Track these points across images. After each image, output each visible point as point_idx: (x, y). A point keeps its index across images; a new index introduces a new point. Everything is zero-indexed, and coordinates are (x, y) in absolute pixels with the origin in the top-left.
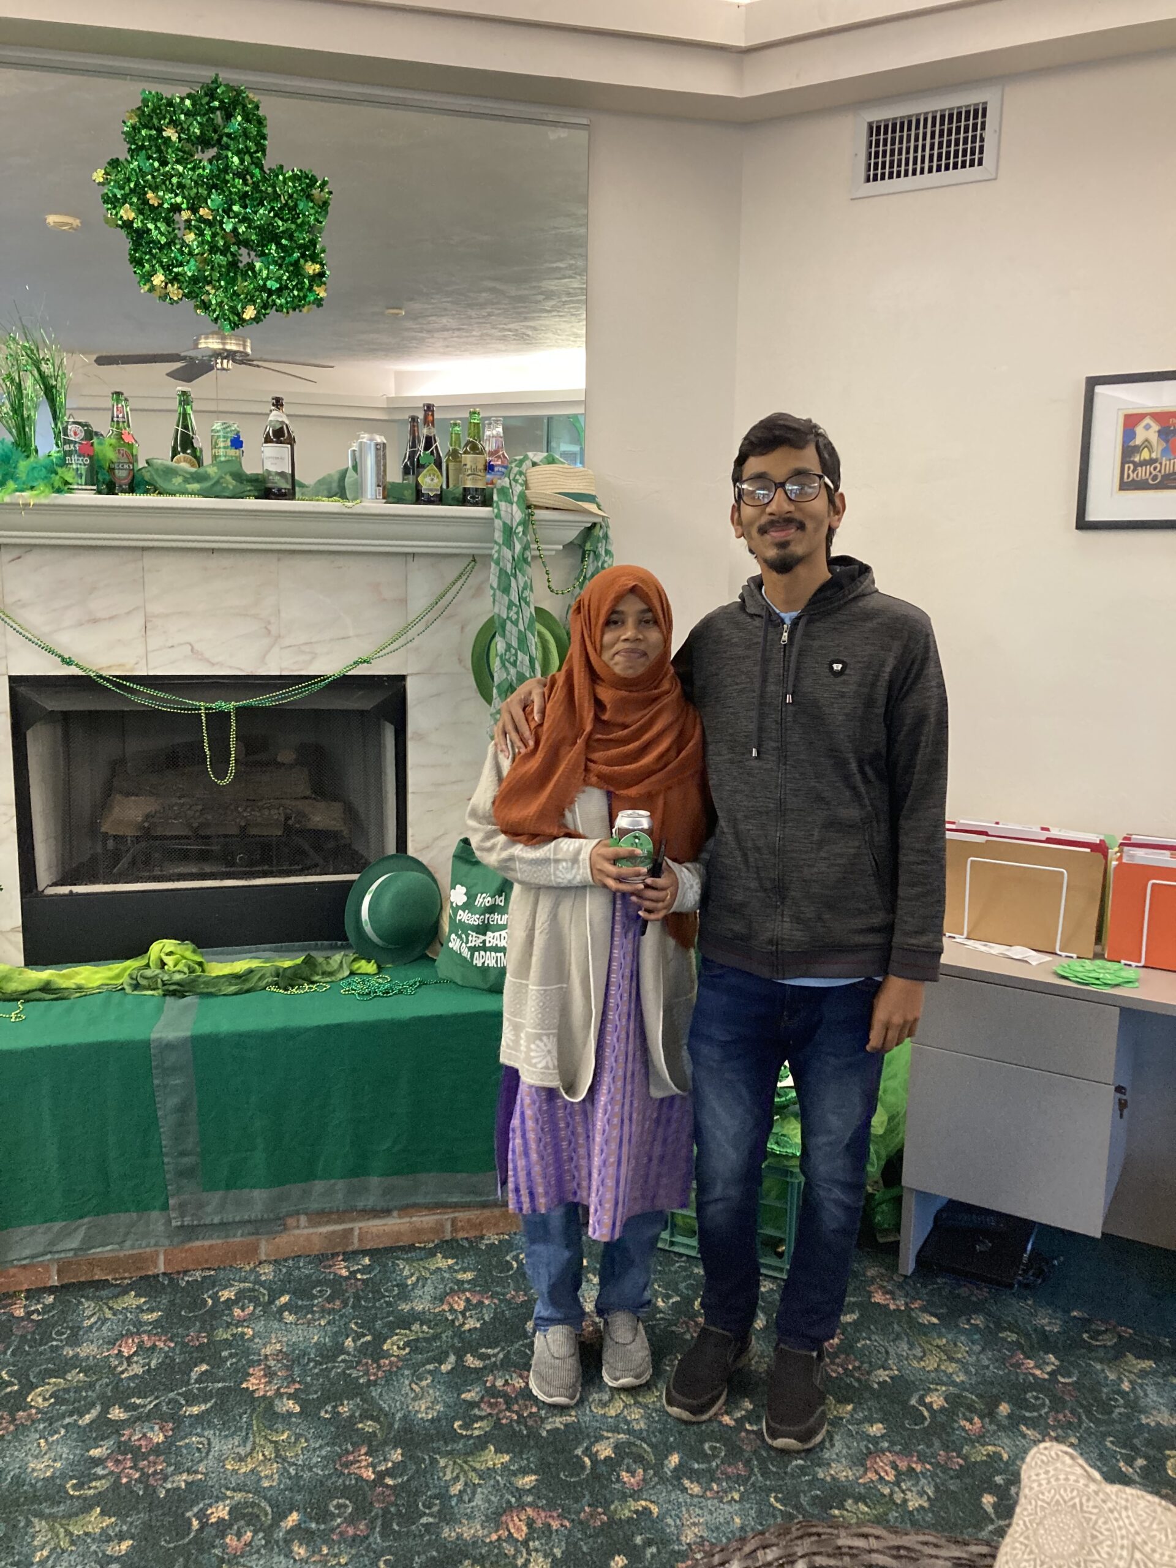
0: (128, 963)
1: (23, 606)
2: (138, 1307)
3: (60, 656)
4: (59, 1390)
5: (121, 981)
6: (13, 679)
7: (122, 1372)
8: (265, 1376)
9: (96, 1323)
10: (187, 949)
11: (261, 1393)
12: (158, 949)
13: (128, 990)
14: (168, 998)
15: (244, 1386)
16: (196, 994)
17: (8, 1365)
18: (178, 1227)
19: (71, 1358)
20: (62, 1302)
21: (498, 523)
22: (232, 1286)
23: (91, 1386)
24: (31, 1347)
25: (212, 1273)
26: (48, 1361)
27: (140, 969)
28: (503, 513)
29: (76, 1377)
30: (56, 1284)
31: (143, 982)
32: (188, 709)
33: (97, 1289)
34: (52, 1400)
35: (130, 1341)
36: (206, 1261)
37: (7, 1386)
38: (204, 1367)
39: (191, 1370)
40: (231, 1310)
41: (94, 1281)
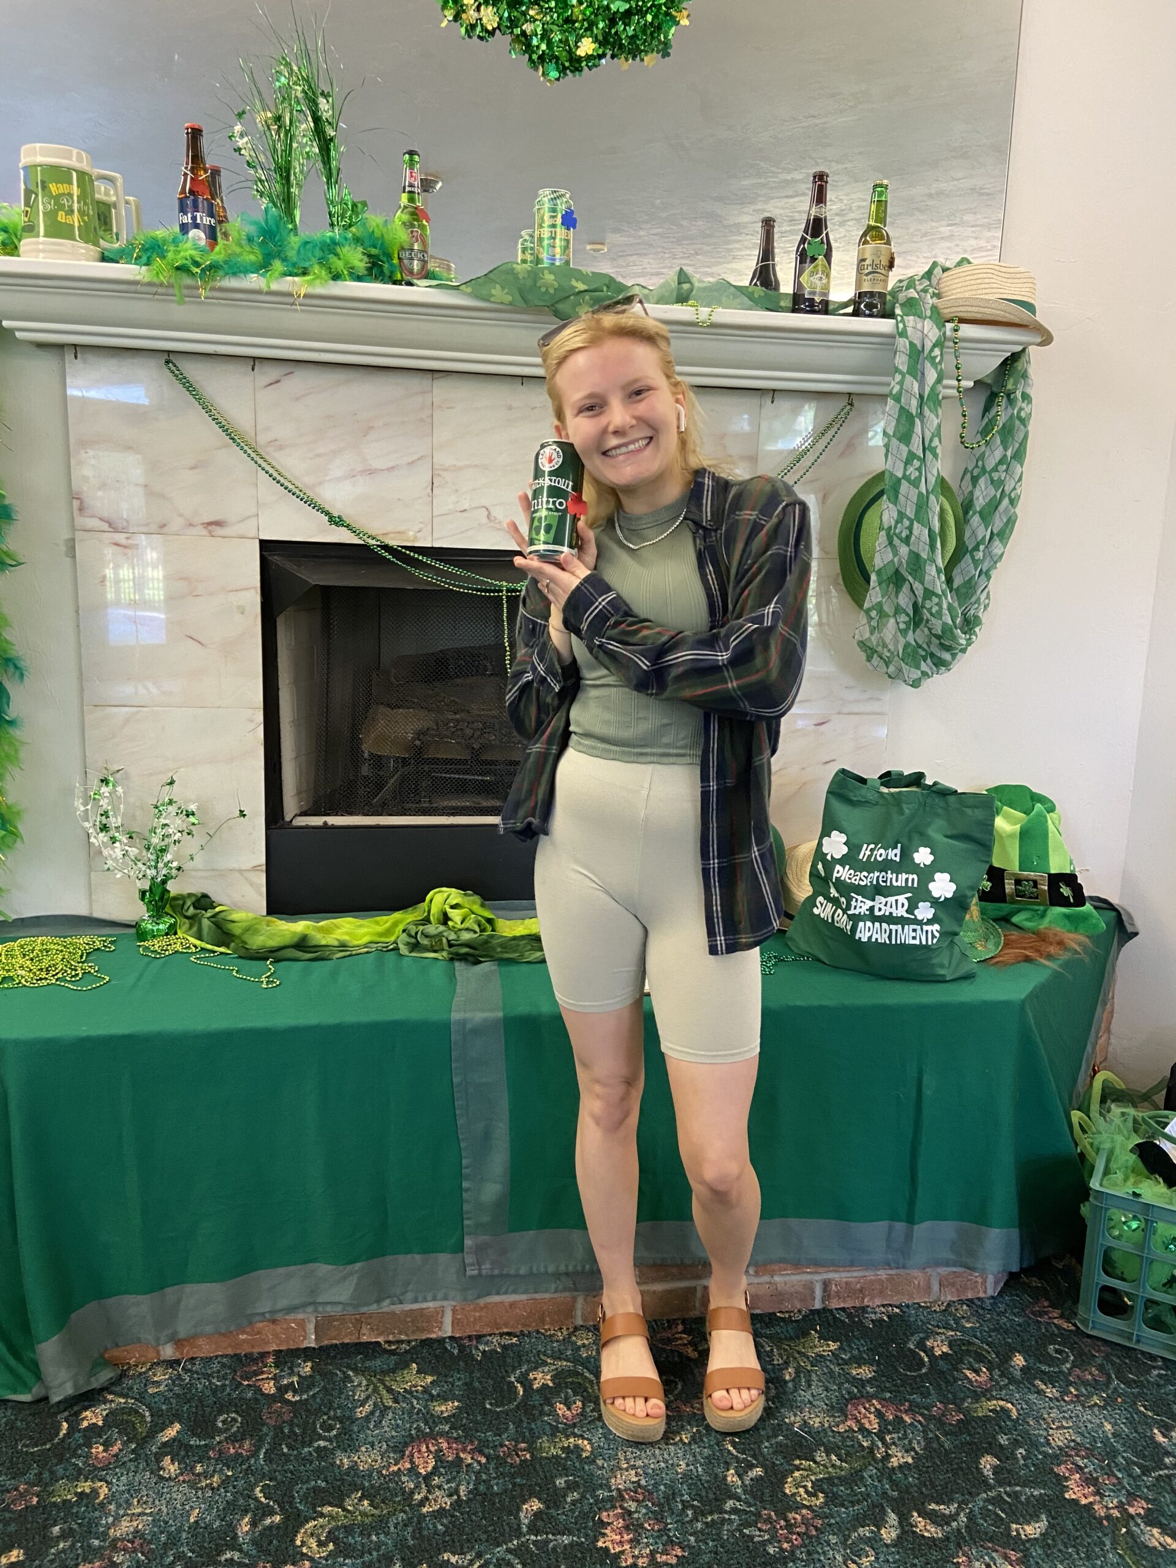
0: (397, 915)
1: (281, 448)
2: (426, 1390)
3: (327, 513)
4: (337, 1528)
5: (393, 939)
6: (265, 545)
7: (422, 1503)
8: (627, 1528)
9: (372, 1413)
10: (474, 903)
11: (630, 1561)
12: (441, 898)
13: (404, 950)
14: (457, 964)
15: (600, 1544)
16: (493, 959)
17: (264, 1476)
18: (472, 1277)
19: (347, 1474)
20: (324, 1375)
21: (902, 343)
22: (545, 1364)
23: (380, 1524)
24: (289, 1447)
25: (514, 1340)
26: (318, 1473)
27: (417, 924)
28: (909, 330)
29: (359, 1506)
30: (313, 1345)
31: (425, 942)
32: (486, 591)
33: (367, 1357)
34: (331, 1546)
35: (424, 1449)
36: (506, 1325)
37: (264, 1515)
38: (535, 1505)
39: (519, 1509)
40: (552, 1405)
41: (361, 1344)
